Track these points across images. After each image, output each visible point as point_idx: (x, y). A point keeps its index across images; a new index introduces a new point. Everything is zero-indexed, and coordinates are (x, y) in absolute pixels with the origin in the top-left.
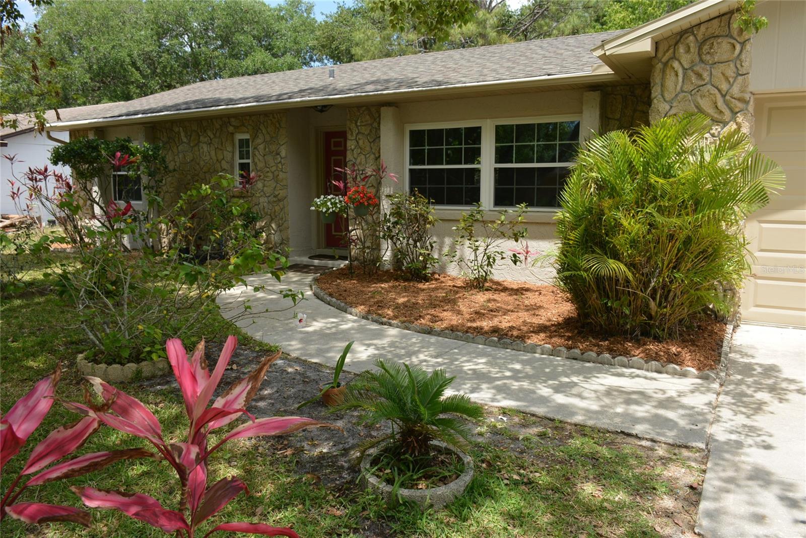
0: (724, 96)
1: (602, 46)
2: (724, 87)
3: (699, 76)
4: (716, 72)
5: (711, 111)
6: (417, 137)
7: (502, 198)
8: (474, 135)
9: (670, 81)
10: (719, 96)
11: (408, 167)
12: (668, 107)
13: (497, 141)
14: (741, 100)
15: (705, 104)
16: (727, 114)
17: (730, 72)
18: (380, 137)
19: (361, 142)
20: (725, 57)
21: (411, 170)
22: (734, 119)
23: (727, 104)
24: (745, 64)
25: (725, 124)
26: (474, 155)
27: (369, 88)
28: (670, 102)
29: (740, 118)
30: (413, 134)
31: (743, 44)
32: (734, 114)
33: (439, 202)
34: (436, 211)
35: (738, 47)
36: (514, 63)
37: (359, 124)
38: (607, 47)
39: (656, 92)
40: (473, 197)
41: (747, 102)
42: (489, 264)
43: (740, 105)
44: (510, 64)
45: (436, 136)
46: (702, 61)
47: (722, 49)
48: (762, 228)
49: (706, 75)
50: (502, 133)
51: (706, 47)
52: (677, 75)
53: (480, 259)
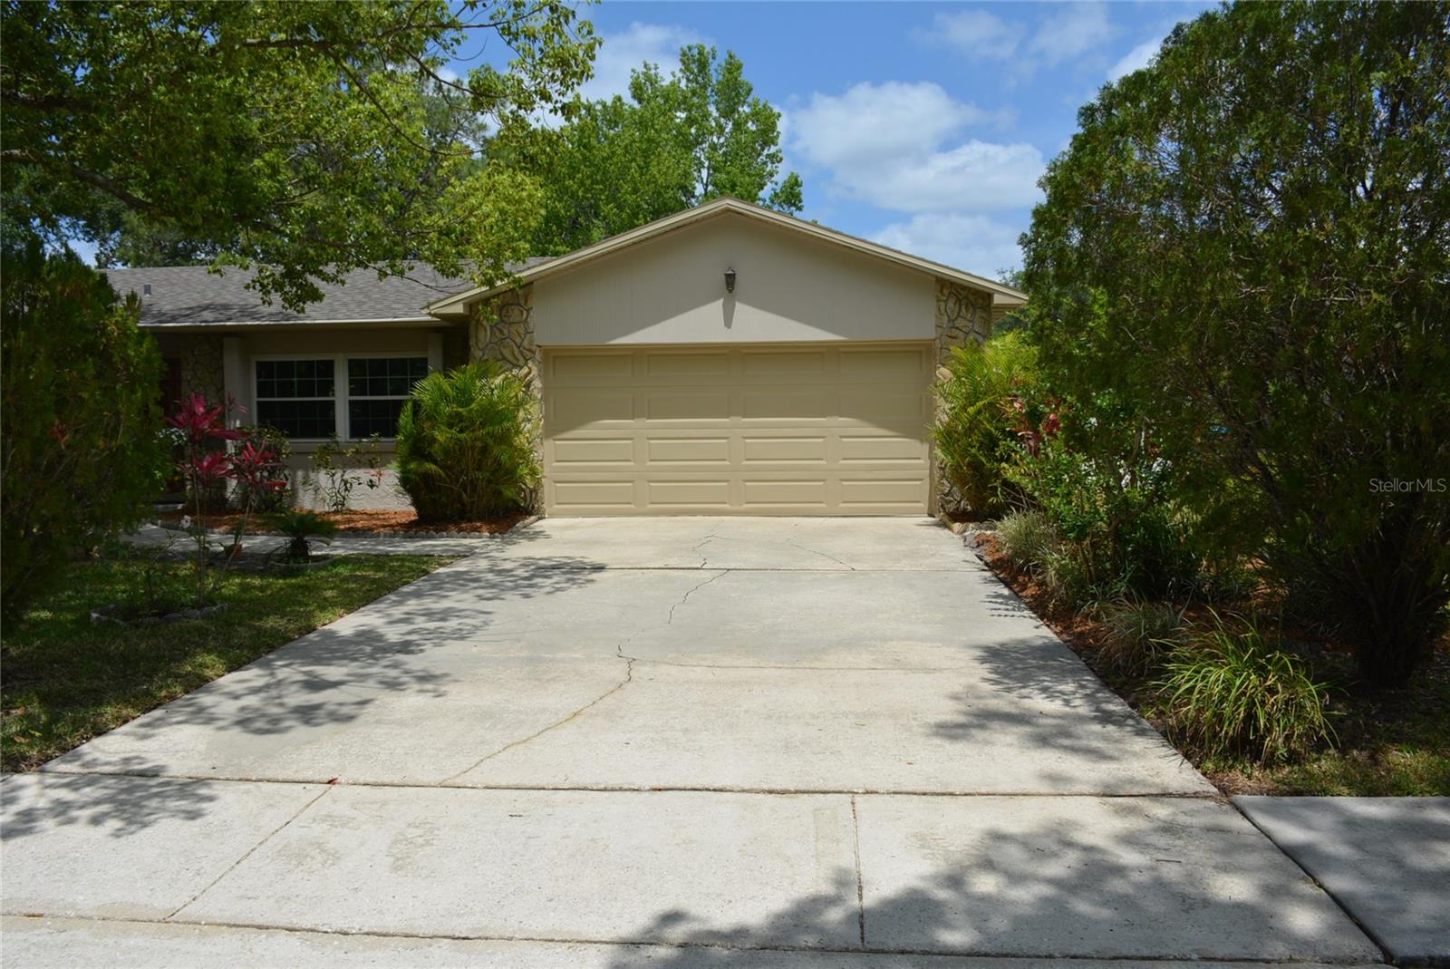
0: (519, 347)
1: (428, 307)
2: (518, 341)
3: (501, 331)
4: (513, 330)
5: (511, 358)
6: (264, 369)
7: (357, 430)
8: (328, 368)
9: (481, 335)
10: (515, 348)
11: (255, 399)
12: (481, 354)
13: (350, 376)
14: (530, 350)
15: (507, 353)
16: (522, 362)
17: (522, 331)
18: (222, 368)
19: (199, 373)
20: (517, 319)
21: (258, 403)
22: (526, 364)
23: (521, 353)
24: (531, 325)
25: (521, 368)
26: (328, 388)
27: (207, 315)
28: (483, 350)
29: (530, 364)
30: (260, 365)
31: (528, 311)
32: (527, 360)
33: (292, 435)
34: (288, 444)
35: (525, 313)
36: (365, 296)
37: (196, 353)
38: (432, 307)
39: (472, 341)
40: (328, 429)
41: (534, 353)
42: (346, 489)
43: (528, 353)
44: (360, 297)
45: (286, 367)
46: (502, 321)
47: (515, 313)
48: (555, 444)
49: (505, 331)
50: (355, 366)
51: (504, 312)
52: (486, 330)
53: (337, 485)
